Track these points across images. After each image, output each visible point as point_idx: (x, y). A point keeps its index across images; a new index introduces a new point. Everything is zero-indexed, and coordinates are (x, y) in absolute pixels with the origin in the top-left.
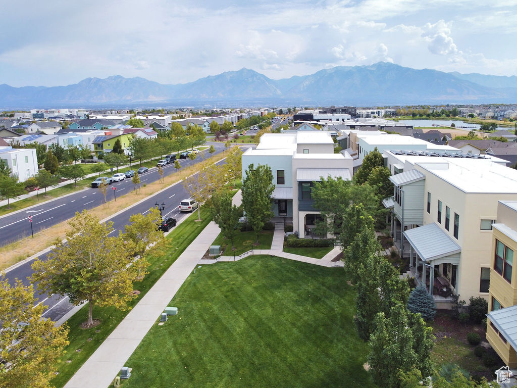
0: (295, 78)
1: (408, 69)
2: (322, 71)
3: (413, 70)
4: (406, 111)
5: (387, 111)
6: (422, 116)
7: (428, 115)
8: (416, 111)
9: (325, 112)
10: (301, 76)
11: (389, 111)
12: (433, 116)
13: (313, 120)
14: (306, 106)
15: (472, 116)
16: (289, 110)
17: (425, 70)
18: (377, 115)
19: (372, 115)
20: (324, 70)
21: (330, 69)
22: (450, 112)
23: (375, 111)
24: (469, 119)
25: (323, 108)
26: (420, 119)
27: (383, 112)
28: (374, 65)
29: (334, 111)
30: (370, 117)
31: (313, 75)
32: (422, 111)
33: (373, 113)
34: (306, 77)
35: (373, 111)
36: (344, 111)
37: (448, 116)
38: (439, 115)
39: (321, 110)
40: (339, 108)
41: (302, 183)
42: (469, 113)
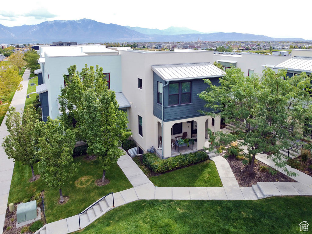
1: (101, 23)
2: (45, 22)
8: (113, 45)
9: (55, 45)
21: (51, 21)
22: (132, 46)
24: (143, 49)
28: (80, 20)
29: (61, 45)
32: (116, 45)
34: (33, 26)
36: (69, 44)
39: (52, 44)
40: (65, 43)
41: (171, 82)
42: (143, 46)
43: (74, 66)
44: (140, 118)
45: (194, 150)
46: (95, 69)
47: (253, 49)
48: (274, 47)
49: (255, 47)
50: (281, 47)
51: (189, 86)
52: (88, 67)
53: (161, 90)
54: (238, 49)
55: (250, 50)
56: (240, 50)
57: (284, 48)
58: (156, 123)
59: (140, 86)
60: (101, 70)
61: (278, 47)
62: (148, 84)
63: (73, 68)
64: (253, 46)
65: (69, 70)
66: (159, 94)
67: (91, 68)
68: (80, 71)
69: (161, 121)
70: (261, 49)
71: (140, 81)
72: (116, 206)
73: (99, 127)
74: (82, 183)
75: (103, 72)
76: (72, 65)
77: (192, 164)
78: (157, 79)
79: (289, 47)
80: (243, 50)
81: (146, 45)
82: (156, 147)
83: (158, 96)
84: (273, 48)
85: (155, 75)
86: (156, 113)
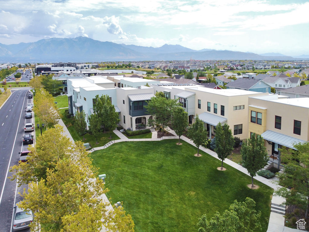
0: (22, 44)
1: (97, 41)
2: (42, 40)
3: (100, 42)
4: (103, 65)
5: (93, 65)
6: (113, 67)
7: (116, 67)
8: (109, 65)
9: (56, 66)
10: (27, 43)
11: (94, 65)
12: (119, 67)
13: (51, 71)
14: (38, 62)
15: (138, 67)
16: (26, 65)
17: (107, 42)
18: (88, 67)
19: (85, 68)
20: (44, 40)
21: (48, 39)
22: (127, 65)
23: (86, 65)
24: (137, 68)
25: (54, 64)
26: (112, 69)
27: (91, 65)
28: (77, 38)
29: (62, 65)
30: (84, 69)
31: (35, 43)
32: (112, 65)
33: (85, 66)
34: (31, 44)
35: (85, 65)
36: (69, 65)
37: (126, 67)
38: (122, 67)
39: (53, 65)
40: (66, 64)
41: (134, 102)
42: (137, 66)
43: (98, 95)
44: (124, 116)
45: (145, 129)
46: (106, 96)
47: (237, 69)
48: (257, 67)
49: (239, 67)
50: (263, 67)
51: (142, 103)
52: (103, 95)
53: (131, 105)
54: (224, 69)
55: (235, 70)
56: (226, 70)
57: (266, 68)
58: (130, 118)
59: (124, 103)
60: (108, 96)
61: (260, 67)
62: (127, 102)
63: (98, 96)
64: (238, 66)
65: (96, 96)
66: (131, 106)
67: (105, 96)
68: (100, 97)
69: (131, 117)
70: (245, 69)
71: (124, 101)
72: (115, 142)
73: (109, 117)
74: (103, 139)
75: (109, 97)
76: (97, 95)
77: (143, 133)
78: (130, 100)
79: (270, 67)
80: (228, 70)
81: (141, 65)
82: (130, 128)
83: (130, 107)
84: (256, 69)
85: (129, 99)
86: (130, 114)
